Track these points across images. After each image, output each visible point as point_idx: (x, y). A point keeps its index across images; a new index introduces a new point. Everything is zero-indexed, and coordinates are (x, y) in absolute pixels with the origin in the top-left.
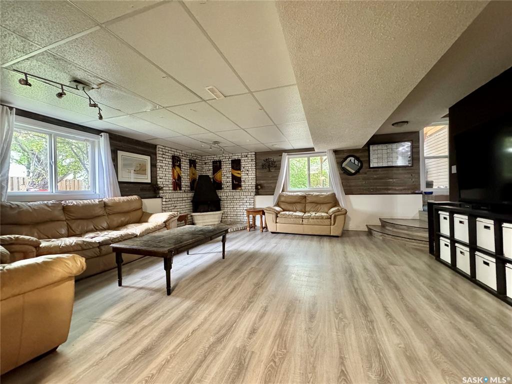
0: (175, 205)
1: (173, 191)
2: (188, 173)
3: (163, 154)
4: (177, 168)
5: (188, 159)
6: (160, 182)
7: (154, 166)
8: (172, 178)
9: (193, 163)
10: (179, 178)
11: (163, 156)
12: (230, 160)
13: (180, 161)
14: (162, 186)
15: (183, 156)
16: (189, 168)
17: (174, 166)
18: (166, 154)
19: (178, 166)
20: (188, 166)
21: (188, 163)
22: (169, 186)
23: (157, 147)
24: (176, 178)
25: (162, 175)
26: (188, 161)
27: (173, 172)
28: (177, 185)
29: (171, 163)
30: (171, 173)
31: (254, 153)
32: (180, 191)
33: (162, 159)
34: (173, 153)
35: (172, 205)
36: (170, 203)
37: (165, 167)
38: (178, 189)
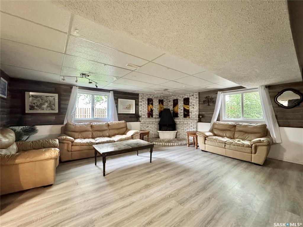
0: (147, 126)
1: (148, 118)
2: (158, 107)
3: (142, 98)
4: (151, 105)
5: (158, 99)
6: (140, 113)
7: (137, 105)
8: (147, 111)
9: (161, 102)
10: (152, 110)
11: (142, 99)
12: (183, 98)
13: (152, 101)
14: (141, 115)
15: (154, 98)
16: (158, 105)
17: (148, 104)
18: (144, 98)
19: (151, 104)
20: (158, 103)
21: (158, 102)
22: (145, 115)
23: (139, 94)
24: (150, 110)
25: (141, 109)
26: (158, 101)
27: (148, 107)
28: (150, 114)
29: (147, 103)
30: (147, 108)
31: (198, 93)
32: (152, 118)
33: (141, 101)
34: (148, 97)
35: (146, 126)
36: (144, 124)
37: (143, 105)
38: (151, 116)
